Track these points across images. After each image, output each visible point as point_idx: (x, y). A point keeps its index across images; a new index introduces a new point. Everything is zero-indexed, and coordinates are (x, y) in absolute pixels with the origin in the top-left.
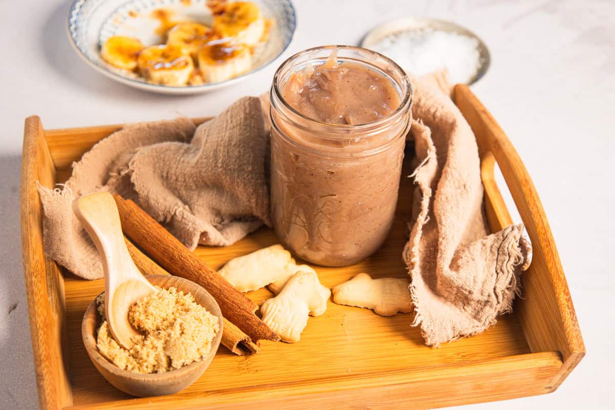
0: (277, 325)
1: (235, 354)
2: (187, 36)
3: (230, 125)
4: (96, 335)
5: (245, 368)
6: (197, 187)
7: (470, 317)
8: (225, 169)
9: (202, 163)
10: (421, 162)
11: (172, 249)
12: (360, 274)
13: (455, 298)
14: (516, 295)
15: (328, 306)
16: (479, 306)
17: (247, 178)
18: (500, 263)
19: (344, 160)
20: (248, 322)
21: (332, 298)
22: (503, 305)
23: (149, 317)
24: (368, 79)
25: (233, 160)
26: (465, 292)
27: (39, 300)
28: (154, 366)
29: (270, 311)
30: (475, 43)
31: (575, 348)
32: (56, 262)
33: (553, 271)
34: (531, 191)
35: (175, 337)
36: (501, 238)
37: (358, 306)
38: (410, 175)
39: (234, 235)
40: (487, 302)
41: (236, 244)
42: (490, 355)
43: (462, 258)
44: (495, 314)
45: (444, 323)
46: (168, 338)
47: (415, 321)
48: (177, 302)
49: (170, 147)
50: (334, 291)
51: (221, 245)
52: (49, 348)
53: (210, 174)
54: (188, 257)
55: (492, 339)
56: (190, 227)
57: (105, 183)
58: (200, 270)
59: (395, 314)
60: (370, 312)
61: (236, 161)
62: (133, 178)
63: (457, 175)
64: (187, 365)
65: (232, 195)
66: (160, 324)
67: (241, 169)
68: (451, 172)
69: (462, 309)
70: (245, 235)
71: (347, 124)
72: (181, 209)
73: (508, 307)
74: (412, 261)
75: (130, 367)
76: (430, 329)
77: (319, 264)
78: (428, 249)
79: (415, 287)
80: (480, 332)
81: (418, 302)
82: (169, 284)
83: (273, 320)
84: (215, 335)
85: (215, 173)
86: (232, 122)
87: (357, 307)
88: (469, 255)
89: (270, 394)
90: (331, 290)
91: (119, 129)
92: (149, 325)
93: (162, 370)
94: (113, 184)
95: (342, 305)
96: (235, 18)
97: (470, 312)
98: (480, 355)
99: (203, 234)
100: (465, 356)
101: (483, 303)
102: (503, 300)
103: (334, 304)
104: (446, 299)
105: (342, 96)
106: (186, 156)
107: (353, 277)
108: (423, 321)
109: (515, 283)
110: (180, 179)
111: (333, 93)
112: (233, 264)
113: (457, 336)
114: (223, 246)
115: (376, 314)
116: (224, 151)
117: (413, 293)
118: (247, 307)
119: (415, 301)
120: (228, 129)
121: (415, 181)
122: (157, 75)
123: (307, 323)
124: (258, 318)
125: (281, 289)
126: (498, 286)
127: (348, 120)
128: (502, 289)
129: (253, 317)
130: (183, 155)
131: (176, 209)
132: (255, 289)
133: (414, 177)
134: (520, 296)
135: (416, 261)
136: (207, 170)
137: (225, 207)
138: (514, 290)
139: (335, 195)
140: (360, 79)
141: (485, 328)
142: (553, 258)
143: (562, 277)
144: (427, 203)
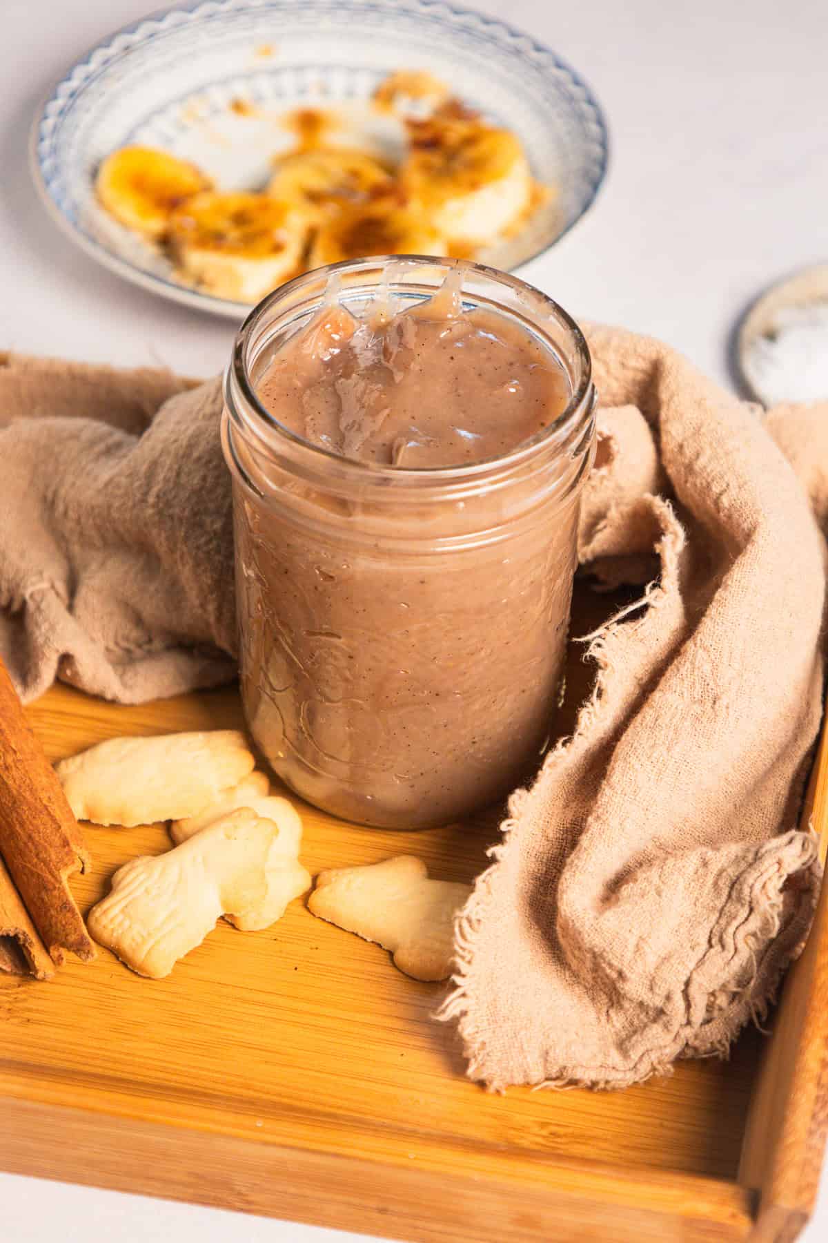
0: (127, 923)
2: (317, 182)
5: (7, 1006)
6: (103, 538)
7: (611, 1039)
8: (160, 513)
9: (118, 486)
12: (404, 857)
13: (593, 978)
14: (751, 1022)
15: (287, 912)
16: (642, 1016)
17: (205, 549)
18: (723, 922)
19: (356, 550)
20: (43, 893)
21: (305, 899)
22: (717, 1035)
24: (511, 364)
25: (184, 495)
26: (608, 971)
29: (129, 884)
31: (784, 1192)
36: (750, 857)
37: (360, 934)
38: (579, 637)
40: (661, 1012)
41: (155, 704)
43: (637, 880)
44: (673, 1050)
45: (523, 1033)
47: (444, 1006)
49: (81, 430)
50: (318, 882)
51: (109, 696)
53: (128, 516)
55: (650, 1113)
56: (40, 633)
59: (439, 978)
60: (383, 956)
61: (188, 499)
63: (707, 668)
65: (174, 582)
67: (195, 523)
69: (604, 1014)
70: (183, 688)
71: (390, 462)
72: (45, 585)
73: (720, 1042)
74: (489, 853)
76: (480, 1038)
77: (313, 802)
79: (469, 921)
80: (623, 1085)
81: (469, 962)
83: (123, 911)
85: (138, 517)
87: (357, 935)
88: (656, 880)
90: (315, 879)
95: (324, 920)
96: (457, 165)
97: (618, 1026)
99: (66, 659)
100: (559, 1136)
101: (651, 1013)
102: (707, 1021)
103: (305, 913)
104: (575, 975)
105: (417, 388)
106: (103, 459)
107: (383, 860)
108: (470, 1015)
109: (752, 983)
110: (71, 514)
111: (398, 377)
112: (107, 750)
113: (557, 1078)
114: (113, 703)
115: (394, 966)
116: (170, 469)
117: (463, 936)
118: (53, 857)
119: (463, 957)
120: (200, 416)
121: (588, 654)
122: (196, 258)
123: (205, 939)
124: (68, 890)
125: (187, 838)
126: (697, 979)
127: (394, 453)
128: (711, 990)
129: (57, 886)
130: (97, 458)
131: (33, 584)
132: (130, 824)
133: (588, 643)
134: (760, 1023)
135: (498, 857)
136: (124, 504)
137: (151, 608)
138: (747, 1003)
139: (340, 637)
140: (489, 359)
141: (636, 1078)
144: (593, 720)
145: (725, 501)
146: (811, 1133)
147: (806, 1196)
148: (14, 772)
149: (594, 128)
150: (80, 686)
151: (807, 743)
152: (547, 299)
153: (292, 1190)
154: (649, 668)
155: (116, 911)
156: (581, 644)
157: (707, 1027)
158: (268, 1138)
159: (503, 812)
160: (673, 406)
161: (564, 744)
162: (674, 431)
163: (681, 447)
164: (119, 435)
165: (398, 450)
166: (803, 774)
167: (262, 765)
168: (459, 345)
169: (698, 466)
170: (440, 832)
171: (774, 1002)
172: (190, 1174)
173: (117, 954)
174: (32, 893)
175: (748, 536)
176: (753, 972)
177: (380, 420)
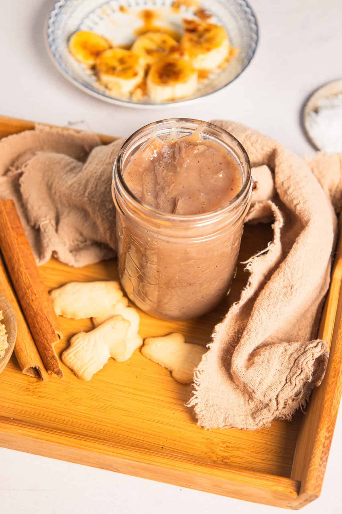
0: (75, 360)
2: (150, 46)
3: (108, 161)
5: (32, 390)
6: (70, 206)
7: (249, 412)
8: (90, 200)
9: (74, 187)
10: (257, 253)
11: (16, 260)
12: (177, 334)
13: (243, 389)
14: (299, 407)
15: (134, 354)
16: (261, 405)
17: (106, 214)
18: (291, 374)
20: (46, 351)
21: (140, 349)
22: (287, 412)
24: (221, 163)
25: (98, 194)
26: (249, 389)
29: (78, 343)
31: (310, 488)
36: (302, 351)
37: (160, 364)
38: (243, 262)
39: (87, 258)
40: (267, 405)
41: (88, 267)
43: (260, 355)
44: (272, 418)
45: (217, 411)
47: (189, 402)
49: (61, 160)
50: (145, 342)
51: (70, 264)
53: (78, 199)
54: (23, 273)
57: (5, 174)
58: (28, 289)
59: (188, 383)
60: (169, 373)
61: (100, 196)
62: (22, 179)
63: (289, 274)
65: (95, 224)
68: (285, 270)
69: (247, 401)
72: (47, 222)
73: (288, 415)
74: (207, 346)
76: (202, 413)
77: (144, 310)
78: (237, 335)
79: (199, 371)
80: (253, 429)
81: (199, 386)
83: (74, 355)
85: (81, 200)
86: (110, 158)
87: (158, 364)
88: (267, 356)
90: (144, 340)
91: (32, 128)
94: (11, 177)
95: (146, 357)
96: (202, 40)
97: (252, 407)
99: (54, 253)
100: (229, 447)
101: (264, 404)
102: (284, 408)
103: (140, 354)
104: (237, 386)
105: (185, 174)
106: (69, 174)
108: (199, 404)
109: (301, 396)
110: (57, 194)
111: (178, 169)
112: (69, 287)
113: (229, 426)
114: (72, 267)
115: (172, 377)
116: (93, 183)
117: (197, 376)
118: (49, 338)
119: (196, 384)
120: (105, 164)
121: (246, 268)
122: (105, 78)
123: (104, 366)
124: (54, 351)
125: (99, 325)
126: (281, 395)
127: (176, 202)
128: (286, 398)
129: (50, 349)
130: (67, 173)
131: (44, 221)
132: (77, 318)
133: (246, 264)
134: (303, 409)
135: (210, 347)
136: (77, 194)
137: (87, 232)
138: (299, 402)
140: (213, 161)
141: (257, 427)
142: (334, 390)
143: (333, 413)
144: (247, 294)
145: (298, 208)
146: (320, 465)
147: (317, 490)
148: (35, 303)
149: (254, 26)
150: (60, 260)
151: (324, 293)
154: (268, 269)
155: (72, 355)
156: (243, 264)
157: (284, 410)
158: (124, 456)
160: (280, 167)
161: (236, 304)
162: (280, 177)
163: (283, 183)
164: (75, 163)
165: (178, 201)
166: (322, 305)
169: (289, 191)
171: (308, 402)
173: (72, 370)
174: (42, 350)
175: (307, 222)
176: (301, 392)
177: (171, 188)
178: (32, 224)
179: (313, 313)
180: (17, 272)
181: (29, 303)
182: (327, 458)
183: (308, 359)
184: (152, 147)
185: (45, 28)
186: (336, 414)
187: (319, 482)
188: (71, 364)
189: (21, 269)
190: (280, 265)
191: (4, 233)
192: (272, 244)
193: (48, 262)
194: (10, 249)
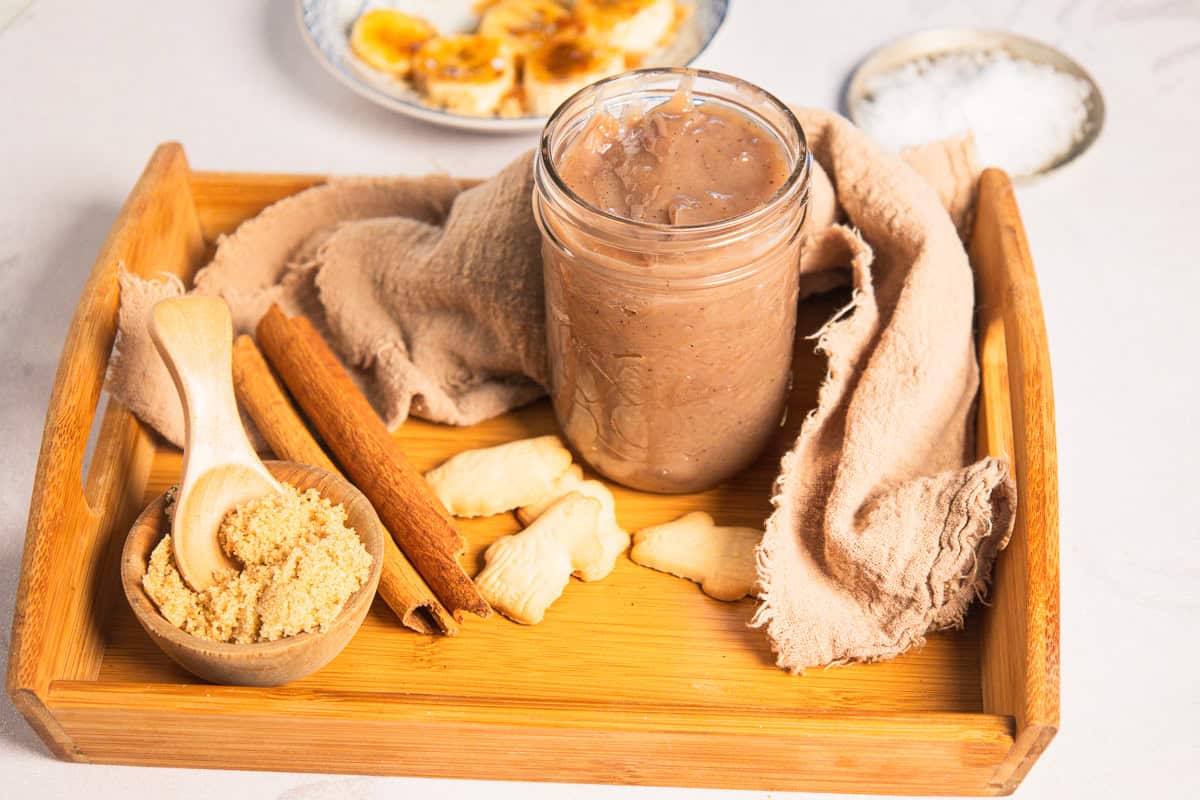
0: (504, 586)
1: (409, 630)
3: (498, 200)
4: (147, 558)
5: (427, 658)
6: (428, 306)
7: (876, 625)
8: (474, 281)
9: (437, 265)
10: (835, 313)
11: (345, 418)
12: (696, 514)
13: (856, 583)
14: (976, 598)
15: (617, 564)
16: (897, 605)
17: (512, 304)
18: (948, 529)
19: (652, 291)
20: (443, 573)
21: (628, 553)
22: (950, 612)
23: (247, 538)
24: (740, 141)
25: (491, 265)
26: (870, 575)
27: (53, 479)
28: (233, 629)
29: (501, 556)
30: (1084, 90)
31: (1037, 715)
32: (135, 414)
33: (1036, 558)
34: (1039, 394)
35: (279, 582)
36: (961, 480)
37: (675, 573)
38: (810, 335)
39: (483, 406)
40: (912, 600)
41: (485, 424)
42: (901, 705)
43: (879, 508)
44: (924, 627)
45: (816, 628)
46: (268, 582)
47: (755, 617)
48: (313, 518)
49: (396, 227)
50: (635, 539)
51: (451, 421)
52: (49, 568)
53: (448, 285)
54: (367, 436)
55: (914, 675)
56: (395, 381)
57: (278, 281)
58: (382, 464)
59: (739, 598)
60: (696, 587)
61: (495, 269)
62: (319, 279)
63: (905, 347)
64: (288, 636)
65: (488, 331)
66: (266, 554)
67: (502, 286)
68: (895, 338)
69: (867, 608)
70: (503, 409)
71: (670, 223)
72: (390, 345)
73: (955, 616)
74: (772, 501)
75: (191, 625)
76: (785, 636)
77: (621, 482)
78: (822, 483)
79: (766, 552)
80: (891, 656)
81: (769, 583)
82: (309, 482)
83: (499, 577)
84: (357, 588)
85: (456, 286)
86: (502, 193)
87: (671, 574)
88: (893, 505)
89: (429, 713)
90: (632, 536)
91: (320, 182)
92: (246, 553)
93: (244, 639)
94: (292, 284)
95: (644, 566)
97: (880, 615)
98: (882, 701)
99: (417, 399)
100: (850, 700)
101: (904, 602)
102: (945, 603)
103: (630, 563)
104: (841, 583)
105: (676, 167)
106: (418, 247)
107: (679, 517)
108: (775, 620)
109: (975, 570)
110: (400, 290)
111: (661, 159)
112: (459, 461)
113: (842, 658)
114: (455, 426)
115: (704, 593)
116: (477, 248)
117: (762, 564)
118: (446, 545)
119: (764, 579)
120: (493, 207)
121: (818, 347)
122: (438, 89)
123: (564, 591)
124: (461, 568)
125: (533, 520)
126: (936, 573)
127: (671, 216)
128: (946, 580)
129: (453, 565)
130: (413, 245)
131: (380, 345)
132: (487, 514)
133: (817, 340)
134: (983, 598)
135: (780, 503)
136: (444, 278)
137: (473, 353)
138: (972, 586)
139: (640, 356)
140: (723, 139)
141: (899, 650)
142: (1044, 533)
143: (1051, 572)
144: (830, 395)
145: (897, 223)
146: (1048, 671)
147: (1052, 716)
148: (402, 486)
150: (428, 417)
151: (972, 393)
152: (760, 90)
153: (669, 763)
154: (858, 352)
155: (493, 579)
156: (811, 341)
157: (945, 607)
158: (652, 727)
159: (776, 470)
160: (844, 157)
161: (813, 415)
162: (848, 177)
163: (855, 187)
164: (425, 227)
165: (674, 213)
166: (973, 417)
167: (578, 459)
168: (697, 131)
169: (871, 199)
170: (715, 492)
171: (990, 582)
172: (593, 762)
173: (499, 610)
174: (434, 573)
175: (919, 248)
176: (974, 563)
177: (655, 193)
178: (356, 359)
179: (958, 434)
180: (353, 439)
181: (390, 489)
182: (1057, 657)
183: (976, 492)
184: (601, 127)
185: (299, 14)
186: (1057, 575)
187: (1053, 702)
188: (497, 596)
189: (361, 430)
190: (883, 336)
191: (308, 375)
192: (861, 294)
193: (400, 430)
194: (327, 399)
